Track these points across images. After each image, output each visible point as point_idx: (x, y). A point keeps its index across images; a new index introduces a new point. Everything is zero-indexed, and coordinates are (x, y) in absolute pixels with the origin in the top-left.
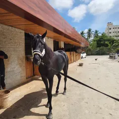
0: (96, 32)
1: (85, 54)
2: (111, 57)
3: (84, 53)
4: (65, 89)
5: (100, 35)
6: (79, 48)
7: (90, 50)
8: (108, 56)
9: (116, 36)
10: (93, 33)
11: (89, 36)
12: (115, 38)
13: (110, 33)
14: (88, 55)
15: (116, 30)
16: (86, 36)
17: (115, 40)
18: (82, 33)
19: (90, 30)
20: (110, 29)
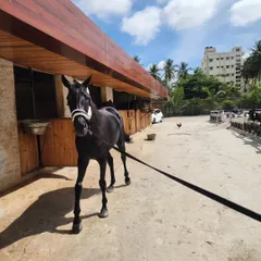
0: (183, 66)
1: (161, 114)
2: (213, 119)
3: (158, 112)
4: (126, 174)
5: (191, 73)
6: (148, 101)
7: (170, 105)
8: (208, 118)
9: (223, 76)
10: (177, 69)
11: (169, 75)
12: (221, 80)
13: (211, 68)
14: (166, 115)
15: (222, 63)
16: (162, 74)
17: (220, 84)
18: (154, 70)
19: (169, 63)
20: (211, 60)
